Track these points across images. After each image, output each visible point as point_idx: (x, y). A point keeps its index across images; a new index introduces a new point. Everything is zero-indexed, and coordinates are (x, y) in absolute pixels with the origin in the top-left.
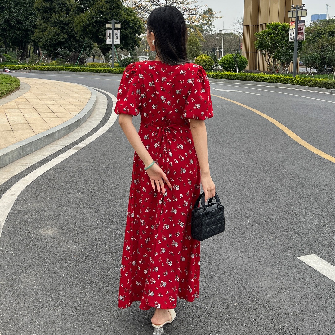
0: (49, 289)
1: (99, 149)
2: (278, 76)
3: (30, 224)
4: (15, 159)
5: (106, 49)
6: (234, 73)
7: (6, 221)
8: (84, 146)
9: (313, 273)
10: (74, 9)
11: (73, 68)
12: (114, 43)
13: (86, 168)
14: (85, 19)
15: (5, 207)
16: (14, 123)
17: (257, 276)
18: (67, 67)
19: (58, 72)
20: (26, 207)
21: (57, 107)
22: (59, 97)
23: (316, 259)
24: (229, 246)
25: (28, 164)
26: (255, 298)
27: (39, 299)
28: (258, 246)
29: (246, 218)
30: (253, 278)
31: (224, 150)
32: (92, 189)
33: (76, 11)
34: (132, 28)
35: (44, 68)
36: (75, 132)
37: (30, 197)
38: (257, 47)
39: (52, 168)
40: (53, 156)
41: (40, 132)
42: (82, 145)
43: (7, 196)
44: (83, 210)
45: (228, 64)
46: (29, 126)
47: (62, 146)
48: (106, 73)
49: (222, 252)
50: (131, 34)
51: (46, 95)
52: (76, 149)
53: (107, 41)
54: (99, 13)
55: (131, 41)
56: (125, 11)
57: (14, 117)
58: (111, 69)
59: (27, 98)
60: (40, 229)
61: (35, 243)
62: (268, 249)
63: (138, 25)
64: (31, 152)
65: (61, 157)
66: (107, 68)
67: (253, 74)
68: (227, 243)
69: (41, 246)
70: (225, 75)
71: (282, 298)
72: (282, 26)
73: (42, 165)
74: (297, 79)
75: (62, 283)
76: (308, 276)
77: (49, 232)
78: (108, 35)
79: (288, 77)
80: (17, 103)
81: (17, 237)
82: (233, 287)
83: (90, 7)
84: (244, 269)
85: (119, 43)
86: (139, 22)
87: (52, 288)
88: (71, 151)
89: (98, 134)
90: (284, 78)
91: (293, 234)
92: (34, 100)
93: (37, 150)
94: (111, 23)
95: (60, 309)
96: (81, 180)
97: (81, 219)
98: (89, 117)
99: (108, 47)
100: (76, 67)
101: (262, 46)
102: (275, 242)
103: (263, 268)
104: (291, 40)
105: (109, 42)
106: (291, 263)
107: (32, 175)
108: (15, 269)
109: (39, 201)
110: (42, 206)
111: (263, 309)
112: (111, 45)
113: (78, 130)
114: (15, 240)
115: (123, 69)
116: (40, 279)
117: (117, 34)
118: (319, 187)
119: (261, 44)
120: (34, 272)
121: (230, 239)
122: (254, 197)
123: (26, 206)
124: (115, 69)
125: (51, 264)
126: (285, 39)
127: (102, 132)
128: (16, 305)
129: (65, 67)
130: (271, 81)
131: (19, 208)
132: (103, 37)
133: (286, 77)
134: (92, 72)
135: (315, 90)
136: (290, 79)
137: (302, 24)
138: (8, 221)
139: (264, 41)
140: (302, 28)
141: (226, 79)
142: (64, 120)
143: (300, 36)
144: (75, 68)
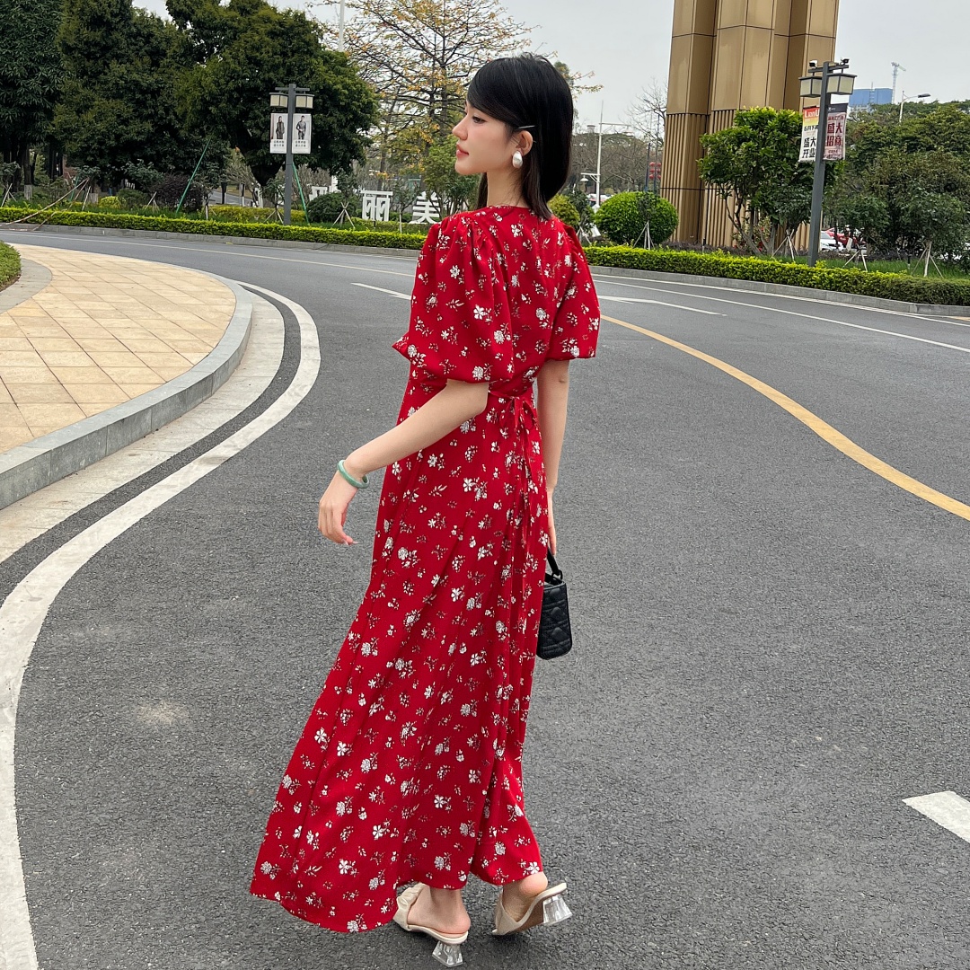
0: (186, 893)
1: (277, 463)
2: (765, 262)
3: (101, 690)
4: (28, 490)
5: (266, 168)
6: (640, 250)
7: (25, 679)
8: (232, 453)
9: (955, 848)
10: (175, 52)
11: (167, 222)
12: (293, 152)
13: (245, 521)
14: (209, 80)
15: (18, 637)
16: (16, 381)
17: (794, 857)
18: (151, 217)
19: (123, 232)
20: (81, 638)
21: (139, 337)
22: (142, 307)
23: (959, 807)
24: (699, 764)
25: (70, 506)
26: (800, 924)
27: (158, 926)
28: (785, 766)
29: (737, 680)
30: (785, 862)
31: (642, 475)
32: (273, 583)
33: (181, 57)
34: (345, 109)
35: (83, 219)
36: (199, 413)
37: (88, 605)
38: (707, 174)
39: (146, 518)
40: (142, 483)
41: (98, 411)
42: (225, 450)
43: (17, 601)
44: (254, 647)
45: (621, 223)
46: (62, 391)
47: (164, 453)
48: (267, 238)
49: (682, 781)
50: (341, 127)
51: (102, 300)
52: (209, 461)
53: (272, 144)
54: (249, 64)
55: (341, 147)
56: (326, 62)
57: (16, 364)
58: (280, 226)
59: (46, 307)
60: (134, 706)
61: (125, 750)
62: (813, 774)
63: (363, 103)
64: (75, 470)
65: (168, 487)
66: (268, 225)
67: (693, 254)
68: (693, 756)
69: (143, 760)
70: (613, 254)
71: (879, 924)
72: (780, 120)
73: (111, 510)
74: (820, 271)
75: (223, 875)
76: (944, 858)
77: (161, 715)
78: (274, 126)
79: (794, 265)
80: (20, 322)
81: (66, 729)
82: (731, 889)
83: (223, 47)
84: (753, 836)
85: (307, 150)
86: (366, 94)
87: (194, 890)
88: (197, 469)
89: (268, 418)
90: (784, 268)
91: (880, 729)
92: (68, 314)
93: (92, 463)
94: (286, 93)
95: (226, 957)
96: (237, 556)
97: (252, 676)
98: (237, 367)
99: (273, 161)
100: (177, 220)
101: (719, 173)
102: (830, 752)
103: (807, 832)
104: (805, 159)
105: (277, 147)
106: (887, 817)
107: (88, 539)
108: (72, 829)
109: (118, 619)
110: (129, 634)
111: (827, 958)
112: (283, 156)
113: (207, 406)
114: (61, 740)
115: (316, 229)
116: (154, 863)
117: (303, 124)
118: (929, 589)
119: (718, 166)
120: (131, 838)
121: (698, 741)
122: (748, 617)
123: (81, 634)
124: (294, 228)
125: (179, 815)
126: (787, 154)
127: (279, 413)
128: (92, 944)
129: (143, 217)
130: (747, 275)
131: (59, 639)
132: (257, 132)
133: (788, 265)
134: (224, 234)
135: (871, 305)
136: (798, 272)
137: (838, 114)
138: (33, 681)
139: (728, 158)
140: (839, 127)
141: (616, 266)
142: (167, 374)
143: (833, 148)
144: (176, 222)
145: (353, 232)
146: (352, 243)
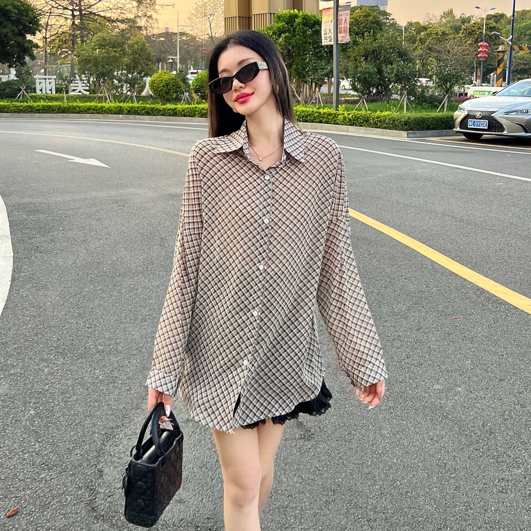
74: (343, 114)
90: (320, 113)
104: (326, 44)
137: (345, 12)
140: (346, 20)
143: (342, 35)
145: (31, 105)
146: (31, 112)
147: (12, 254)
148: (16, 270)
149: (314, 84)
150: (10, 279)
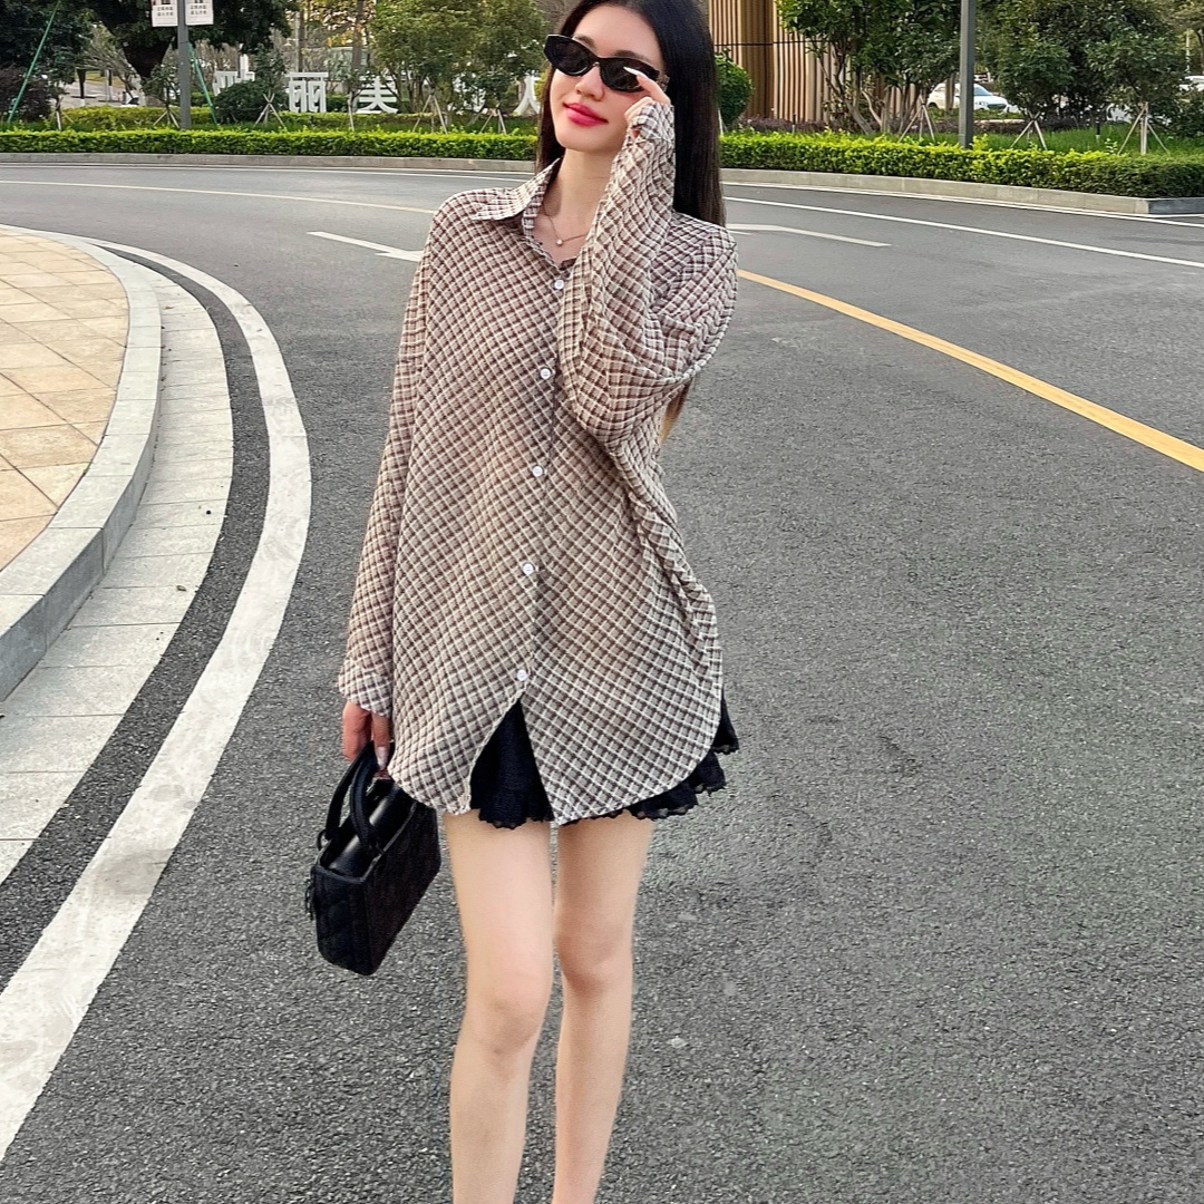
5: (147, 49)
12: (188, 23)
38: (792, 22)
53: (154, 13)
58: (176, 133)
66: (160, 132)
74: (983, 156)
85: (208, 19)
90: (928, 155)
99: (157, 39)
101: (810, 18)
112: (172, 31)
115: (231, 133)
124: (196, 133)
130: (872, 166)
134: (89, 150)
145: (285, 135)
146: (284, 152)
147: (304, 434)
148: (316, 463)
149: (912, 85)
150: (310, 478)
